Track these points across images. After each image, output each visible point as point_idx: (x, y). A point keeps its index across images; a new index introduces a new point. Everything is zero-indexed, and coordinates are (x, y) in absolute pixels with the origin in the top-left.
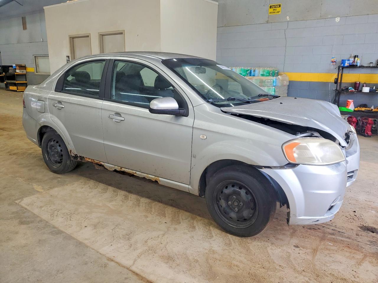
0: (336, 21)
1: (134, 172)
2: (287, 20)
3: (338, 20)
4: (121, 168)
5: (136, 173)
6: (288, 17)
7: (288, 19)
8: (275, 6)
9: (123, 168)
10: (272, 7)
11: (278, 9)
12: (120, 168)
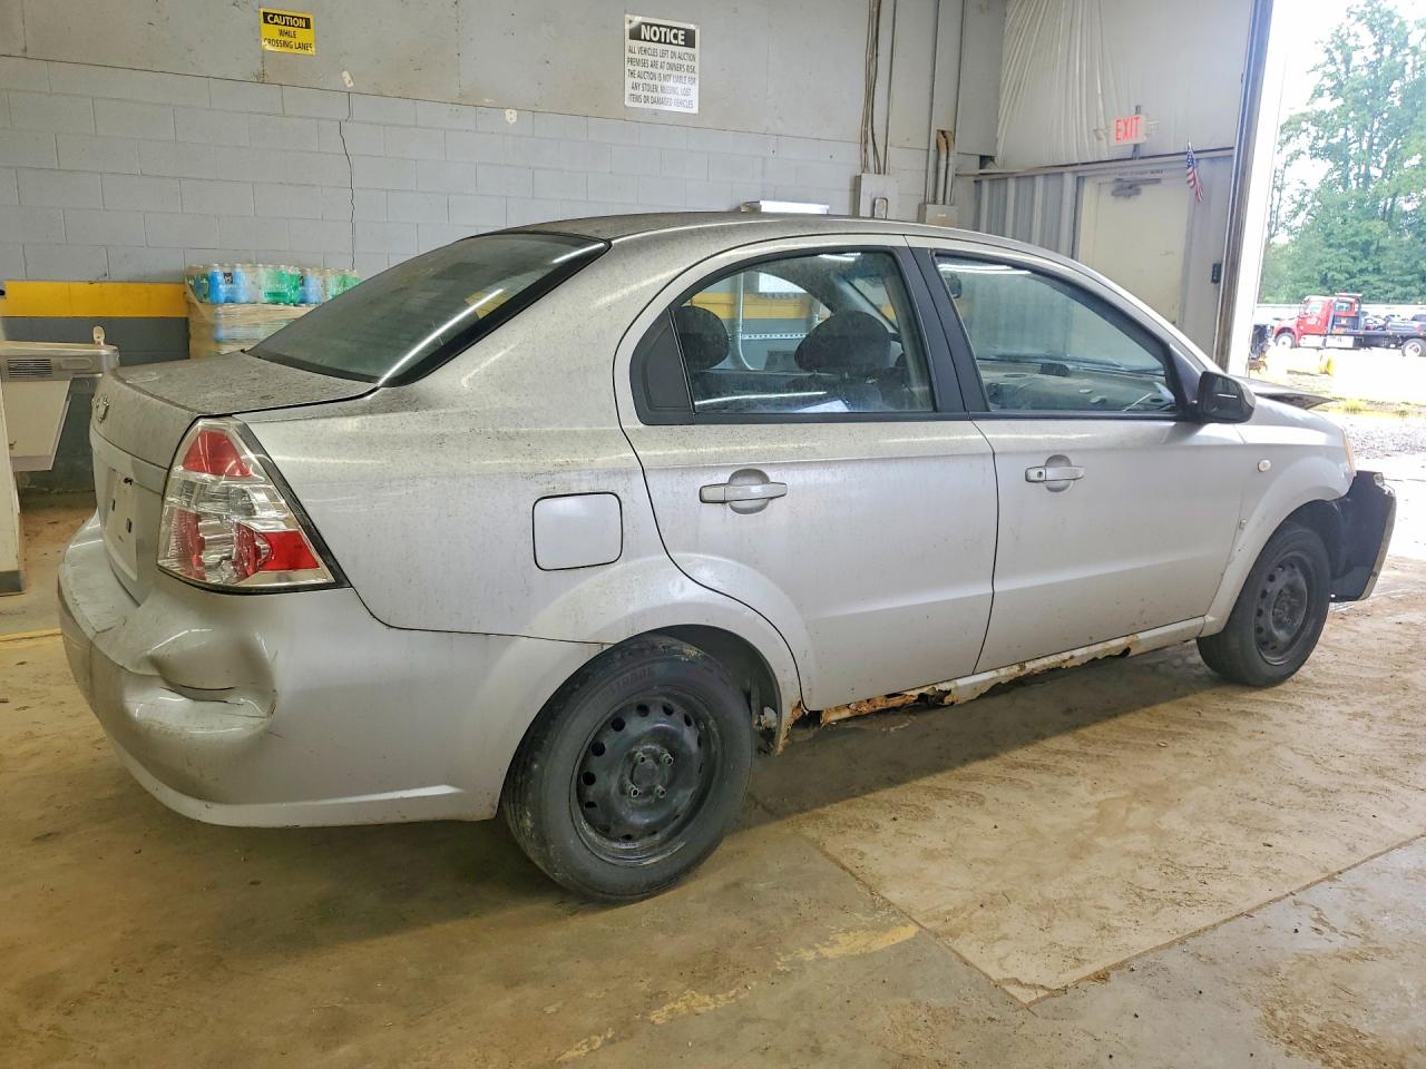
0: (508, 118)
1: (1066, 655)
2: (345, 86)
3: (511, 116)
4: (1022, 667)
5: (1072, 657)
6: (346, 74)
7: (347, 81)
8: (288, 21)
9: (1027, 665)
10: (272, 19)
11: (303, 36)
12: (1016, 668)
